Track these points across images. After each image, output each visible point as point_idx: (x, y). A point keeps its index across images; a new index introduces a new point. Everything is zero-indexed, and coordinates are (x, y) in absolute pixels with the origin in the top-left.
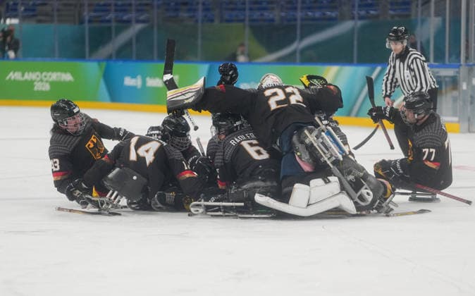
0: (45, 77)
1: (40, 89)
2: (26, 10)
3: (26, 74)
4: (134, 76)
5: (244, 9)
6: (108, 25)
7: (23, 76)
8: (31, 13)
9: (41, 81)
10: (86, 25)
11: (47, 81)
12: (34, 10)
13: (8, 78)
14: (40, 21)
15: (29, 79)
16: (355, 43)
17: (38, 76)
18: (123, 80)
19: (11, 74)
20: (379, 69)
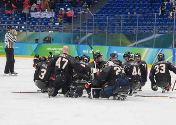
0: (59, 49)
1: (57, 53)
2: (55, 28)
3: (53, 48)
4: (86, 50)
5: (120, 29)
6: (79, 33)
7: (52, 49)
8: (57, 29)
9: (57, 50)
10: (72, 33)
11: (59, 51)
12: (58, 28)
13: (47, 49)
14: (60, 32)
15: (54, 50)
16: (154, 41)
17: (56, 49)
18: (83, 51)
19: (48, 48)
20: (161, 49)
